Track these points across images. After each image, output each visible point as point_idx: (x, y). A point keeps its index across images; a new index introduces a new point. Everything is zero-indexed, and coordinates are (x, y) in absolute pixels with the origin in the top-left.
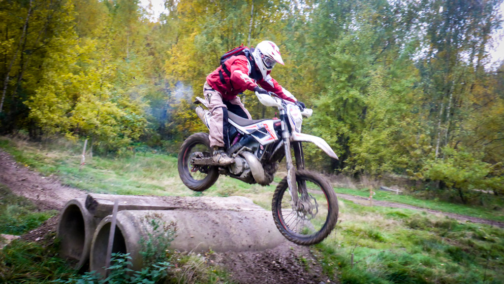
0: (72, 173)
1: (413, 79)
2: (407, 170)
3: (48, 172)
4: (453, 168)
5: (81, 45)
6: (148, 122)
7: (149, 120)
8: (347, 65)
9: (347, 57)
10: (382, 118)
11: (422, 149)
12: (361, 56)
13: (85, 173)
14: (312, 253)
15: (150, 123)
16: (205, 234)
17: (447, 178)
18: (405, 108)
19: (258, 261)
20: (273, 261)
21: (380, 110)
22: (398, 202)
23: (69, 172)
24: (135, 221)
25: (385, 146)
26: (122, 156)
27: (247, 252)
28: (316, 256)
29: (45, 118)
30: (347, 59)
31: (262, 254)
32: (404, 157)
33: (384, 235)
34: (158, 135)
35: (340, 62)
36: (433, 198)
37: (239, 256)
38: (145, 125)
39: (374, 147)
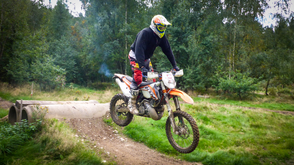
10: (196, 59)
24: (32, 108)
36: (224, 99)
39: (193, 75)
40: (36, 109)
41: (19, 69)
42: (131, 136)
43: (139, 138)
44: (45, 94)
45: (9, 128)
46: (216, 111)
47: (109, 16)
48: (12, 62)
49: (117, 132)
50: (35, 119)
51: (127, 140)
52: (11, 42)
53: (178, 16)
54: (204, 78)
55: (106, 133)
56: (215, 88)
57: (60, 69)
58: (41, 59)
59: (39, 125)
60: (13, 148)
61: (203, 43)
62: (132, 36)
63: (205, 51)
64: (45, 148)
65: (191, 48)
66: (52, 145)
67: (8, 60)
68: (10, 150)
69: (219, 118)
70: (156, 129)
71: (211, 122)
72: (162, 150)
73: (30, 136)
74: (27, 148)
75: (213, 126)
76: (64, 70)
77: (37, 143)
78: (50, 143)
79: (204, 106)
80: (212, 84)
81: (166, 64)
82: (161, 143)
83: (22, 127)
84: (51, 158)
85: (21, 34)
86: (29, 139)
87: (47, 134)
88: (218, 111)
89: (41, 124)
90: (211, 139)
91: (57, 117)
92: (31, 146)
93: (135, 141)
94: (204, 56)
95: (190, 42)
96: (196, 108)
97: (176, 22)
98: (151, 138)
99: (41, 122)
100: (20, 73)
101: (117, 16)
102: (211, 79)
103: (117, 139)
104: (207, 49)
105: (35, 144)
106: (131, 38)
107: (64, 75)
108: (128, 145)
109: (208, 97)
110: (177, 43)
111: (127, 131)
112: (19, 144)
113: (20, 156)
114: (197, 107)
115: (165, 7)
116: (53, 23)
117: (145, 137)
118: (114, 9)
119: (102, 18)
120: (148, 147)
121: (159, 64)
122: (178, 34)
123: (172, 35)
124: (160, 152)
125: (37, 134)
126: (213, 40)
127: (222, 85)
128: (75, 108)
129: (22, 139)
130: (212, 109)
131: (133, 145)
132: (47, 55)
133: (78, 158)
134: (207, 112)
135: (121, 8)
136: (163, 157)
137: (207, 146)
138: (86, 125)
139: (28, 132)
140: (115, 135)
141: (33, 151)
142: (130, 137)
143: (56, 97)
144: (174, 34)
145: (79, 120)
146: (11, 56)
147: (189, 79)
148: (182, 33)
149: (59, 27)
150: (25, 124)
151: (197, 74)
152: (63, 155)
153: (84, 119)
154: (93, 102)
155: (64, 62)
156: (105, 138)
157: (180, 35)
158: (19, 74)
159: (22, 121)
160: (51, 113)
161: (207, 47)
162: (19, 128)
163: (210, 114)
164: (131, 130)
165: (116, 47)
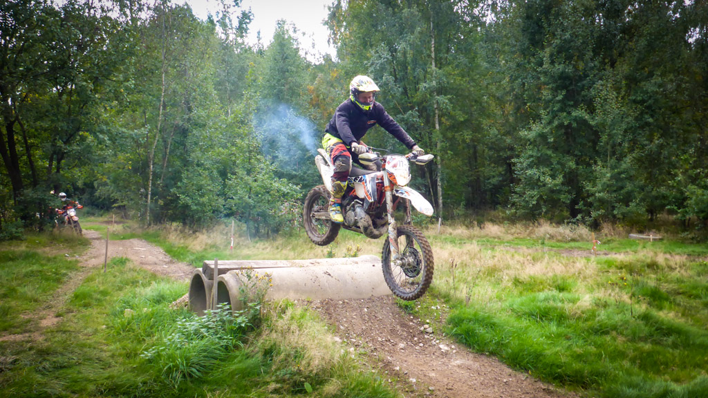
8: (563, 78)
10: (619, 141)
24: (238, 277)
30: (560, 71)
35: (551, 76)
39: (614, 182)
40: (245, 279)
41: (203, 191)
42: (465, 339)
43: (485, 344)
44: (260, 245)
45: (194, 323)
46: (684, 274)
47: (392, 55)
48: (188, 178)
49: (430, 330)
50: (245, 303)
51: (455, 349)
52: (184, 132)
53: (563, 38)
54: (642, 188)
55: (405, 333)
56: (676, 213)
57: (288, 187)
58: (247, 166)
59: (255, 316)
60: (204, 366)
61: (634, 98)
62: (449, 96)
63: (641, 120)
64: (271, 367)
65: (604, 114)
66: (286, 360)
67: (180, 172)
68: (198, 371)
69: (694, 292)
70: (524, 323)
71: (671, 302)
72: (544, 374)
73: (236, 341)
74: (233, 367)
75: (677, 312)
76: (298, 188)
77: (253, 357)
78: (282, 356)
79: (649, 261)
80: (666, 202)
81: (538, 158)
82: (541, 358)
83: (221, 321)
84: (285, 390)
85: (203, 113)
86: (236, 347)
87: (274, 335)
88: (691, 273)
89: (258, 313)
90: (675, 346)
91: (292, 296)
92: (240, 362)
93: (474, 351)
94: (640, 132)
95: (601, 98)
96: (626, 266)
97: (559, 52)
98: (514, 343)
99: (258, 308)
100: (205, 199)
101: (412, 52)
102: (663, 190)
103: (430, 346)
104: (647, 113)
105: (248, 358)
106: (447, 101)
107: (298, 199)
108: (458, 362)
109: (658, 237)
110: (565, 104)
111: (454, 327)
112: (216, 359)
113: (219, 383)
114: (630, 264)
115: (528, 17)
116: (268, 84)
117: (498, 342)
118: (403, 37)
119: (376, 62)
120: (509, 366)
121: (522, 160)
122: (568, 82)
123: (550, 86)
124: (540, 380)
125: (251, 336)
126: (662, 89)
127: (697, 204)
128: (329, 275)
129: (222, 346)
130: (671, 269)
131: (472, 362)
132: (258, 157)
133: (346, 391)
134: (660, 275)
135: (419, 32)
136: (548, 392)
137: (666, 364)
138: (356, 315)
139: (232, 331)
140: (426, 336)
141: (246, 374)
142: (463, 343)
143: (284, 252)
144: (555, 82)
145: (341, 302)
146: (186, 163)
147: (601, 194)
148: (577, 78)
149: (281, 91)
150: (225, 313)
151: (622, 180)
152: (311, 384)
153: (350, 300)
154: (368, 258)
155: (295, 170)
156: (402, 345)
157: (571, 84)
158: (203, 202)
159: (218, 306)
160: (279, 288)
161: (647, 107)
162: (214, 322)
163: (667, 282)
164: (464, 326)
165: (413, 125)
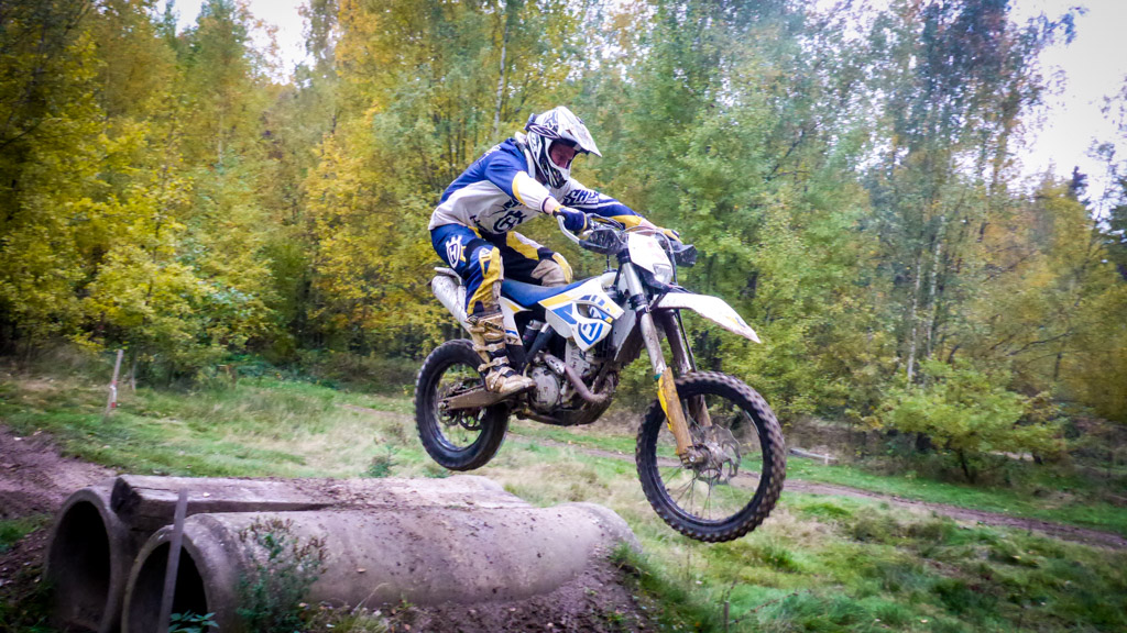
0: (87, 427)
1: (856, 212)
2: (848, 411)
3: (30, 426)
4: (945, 407)
5: (112, 135)
6: (265, 308)
7: (270, 305)
8: (713, 181)
9: (714, 163)
10: (790, 296)
11: (879, 365)
12: (744, 162)
13: (119, 427)
14: (635, 602)
15: (272, 311)
16: (393, 564)
17: (933, 427)
18: (839, 274)
19: (514, 624)
20: (547, 622)
21: (785, 280)
22: (827, 481)
23: (79, 425)
24: (229, 539)
25: (799, 358)
26: (206, 387)
27: (489, 604)
28: (644, 608)
29: (26, 302)
30: (713, 168)
31: (523, 607)
32: (840, 383)
33: (798, 557)
34: (290, 337)
35: (697, 174)
36: (903, 472)
37: (469, 613)
38: (261, 316)
39: (774, 360)
80: (845, 403)
109: (834, 457)
110: (711, 224)
123: (693, 190)
144: (702, 185)
148: (735, 185)
151: (787, 358)
158: (44, 299)
